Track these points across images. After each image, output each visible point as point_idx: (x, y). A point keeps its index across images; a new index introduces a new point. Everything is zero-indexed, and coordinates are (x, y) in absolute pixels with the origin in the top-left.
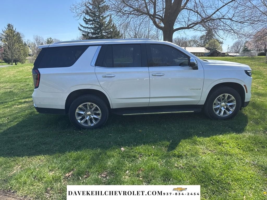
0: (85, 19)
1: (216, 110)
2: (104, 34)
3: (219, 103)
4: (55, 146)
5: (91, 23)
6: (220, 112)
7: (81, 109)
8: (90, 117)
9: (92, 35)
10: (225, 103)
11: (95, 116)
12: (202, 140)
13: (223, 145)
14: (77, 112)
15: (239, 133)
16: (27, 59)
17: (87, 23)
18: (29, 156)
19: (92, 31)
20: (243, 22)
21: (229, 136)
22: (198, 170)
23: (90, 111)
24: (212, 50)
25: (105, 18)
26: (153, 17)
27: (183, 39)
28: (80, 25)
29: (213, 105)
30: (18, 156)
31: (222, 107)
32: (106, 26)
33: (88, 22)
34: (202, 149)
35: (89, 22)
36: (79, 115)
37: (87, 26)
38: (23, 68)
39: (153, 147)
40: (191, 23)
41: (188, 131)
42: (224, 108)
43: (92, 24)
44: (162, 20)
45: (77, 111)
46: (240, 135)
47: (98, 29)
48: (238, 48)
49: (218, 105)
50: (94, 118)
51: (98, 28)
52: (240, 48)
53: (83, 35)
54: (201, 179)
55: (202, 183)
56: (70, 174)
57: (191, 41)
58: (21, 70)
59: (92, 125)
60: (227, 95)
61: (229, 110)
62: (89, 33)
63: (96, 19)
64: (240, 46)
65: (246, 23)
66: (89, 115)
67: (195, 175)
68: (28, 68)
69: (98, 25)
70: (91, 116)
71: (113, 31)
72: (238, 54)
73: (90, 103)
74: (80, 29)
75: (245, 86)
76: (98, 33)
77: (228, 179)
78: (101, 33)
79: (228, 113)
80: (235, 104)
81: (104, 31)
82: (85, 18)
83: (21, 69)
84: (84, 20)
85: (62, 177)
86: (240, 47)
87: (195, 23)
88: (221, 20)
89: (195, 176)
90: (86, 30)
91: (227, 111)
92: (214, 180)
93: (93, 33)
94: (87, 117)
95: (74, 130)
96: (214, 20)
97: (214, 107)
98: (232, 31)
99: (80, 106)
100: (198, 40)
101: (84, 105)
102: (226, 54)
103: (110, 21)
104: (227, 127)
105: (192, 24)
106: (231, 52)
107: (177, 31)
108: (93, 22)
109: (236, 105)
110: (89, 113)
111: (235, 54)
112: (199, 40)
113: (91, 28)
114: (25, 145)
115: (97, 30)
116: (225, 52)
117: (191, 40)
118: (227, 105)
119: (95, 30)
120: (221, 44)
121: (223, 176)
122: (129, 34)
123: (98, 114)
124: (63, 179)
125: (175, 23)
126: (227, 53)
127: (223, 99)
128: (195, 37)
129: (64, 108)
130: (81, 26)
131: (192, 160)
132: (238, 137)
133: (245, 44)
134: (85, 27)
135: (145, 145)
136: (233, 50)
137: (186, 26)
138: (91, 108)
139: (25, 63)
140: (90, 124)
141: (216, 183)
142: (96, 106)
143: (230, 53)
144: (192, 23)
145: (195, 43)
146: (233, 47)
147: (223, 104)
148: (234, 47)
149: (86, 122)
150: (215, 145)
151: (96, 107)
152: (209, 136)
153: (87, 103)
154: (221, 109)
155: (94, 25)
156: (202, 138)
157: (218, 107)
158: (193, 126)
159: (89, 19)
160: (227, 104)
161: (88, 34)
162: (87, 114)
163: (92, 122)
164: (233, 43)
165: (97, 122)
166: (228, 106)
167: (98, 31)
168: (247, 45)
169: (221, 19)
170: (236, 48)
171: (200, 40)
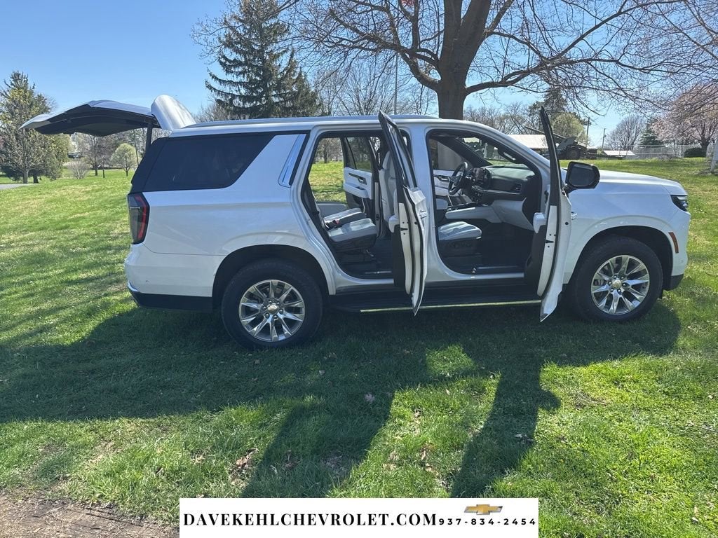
0: (222, 60)
1: (600, 296)
2: (276, 100)
3: (607, 278)
4: (191, 391)
5: (240, 69)
6: (609, 304)
7: (252, 297)
8: (276, 318)
9: (241, 103)
10: (621, 279)
11: (289, 316)
12: (571, 375)
13: (626, 385)
14: (243, 305)
15: (661, 356)
16: (65, 168)
17: (228, 71)
18: (130, 418)
19: (243, 91)
20: (649, 68)
21: (637, 362)
22: (571, 447)
23: (276, 302)
24: (565, 142)
25: (277, 56)
26: (411, 56)
27: (483, 114)
28: (211, 75)
29: (592, 286)
30: (100, 417)
31: (615, 291)
32: (282, 79)
33: (231, 66)
34: (572, 395)
35: (235, 67)
36: (248, 311)
37: (229, 77)
38: (63, 191)
39: (448, 392)
40: (512, 71)
41: (529, 350)
42: (620, 293)
43: (243, 73)
44: (436, 63)
45: (244, 302)
46: (667, 360)
47: (258, 87)
48: (629, 136)
49: (604, 285)
50: (285, 319)
51: (258, 84)
52: (636, 137)
53: (219, 101)
54: (582, 469)
55: (586, 477)
56: (245, 461)
57: (506, 117)
58: (58, 195)
59: (282, 338)
60: (626, 258)
61: (632, 298)
62: (234, 96)
63: (254, 59)
64: (634, 130)
65: (656, 73)
66: (274, 312)
67: (564, 460)
68: (77, 192)
69: (258, 74)
70: (278, 314)
71: (299, 93)
72: (630, 153)
73: (275, 282)
74: (210, 87)
75: (672, 234)
76: (258, 98)
77: (649, 467)
78: (267, 97)
79: (631, 304)
80: (647, 283)
81: (274, 93)
82: (224, 57)
83: (57, 193)
84: (221, 63)
85: (227, 469)
86: (634, 134)
87: (524, 72)
88: (590, 64)
89: (566, 462)
90: (227, 89)
91: (626, 301)
92: (614, 469)
93: (245, 98)
94: (268, 317)
95: (233, 352)
96: (572, 63)
97: (595, 290)
98: (622, 93)
99: (252, 289)
100: (523, 116)
101: (260, 287)
102: (599, 152)
103: (292, 65)
104: (629, 341)
105: (513, 74)
106: (613, 146)
107: (475, 93)
108: (247, 68)
109: (649, 284)
110: (273, 307)
111: (623, 153)
112: (525, 115)
113: (240, 83)
114: (115, 391)
115: (255, 88)
116: (595, 147)
117: (504, 116)
118: (627, 284)
119: (252, 90)
120: (586, 127)
121: (637, 460)
122: (341, 99)
123: (297, 310)
124: (230, 472)
125: (469, 71)
126: (601, 149)
127: (617, 270)
128: (515, 107)
129: (210, 295)
130: (213, 78)
131: (550, 423)
132: (660, 365)
133: (648, 126)
134: (224, 81)
135: (425, 386)
136: (617, 141)
137: (500, 80)
138: (278, 295)
139: (60, 177)
140: (275, 335)
141: (621, 477)
142: (292, 288)
143: (609, 150)
144: (514, 71)
145: (515, 124)
146: (618, 132)
147: (617, 281)
148: (621, 133)
149: (266, 330)
150: (604, 386)
151: (292, 292)
152: (585, 364)
153: (270, 281)
154: (611, 295)
155: (248, 76)
156: (569, 368)
157: (603, 288)
158: (543, 339)
159: (235, 59)
160: (627, 281)
161: (231, 101)
162: (269, 308)
163: (280, 331)
164: (617, 123)
165: (294, 331)
166: (630, 287)
167: (259, 91)
168: (654, 128)
169: (592, 60)
170: (624, 137)
171: (530, 115)
